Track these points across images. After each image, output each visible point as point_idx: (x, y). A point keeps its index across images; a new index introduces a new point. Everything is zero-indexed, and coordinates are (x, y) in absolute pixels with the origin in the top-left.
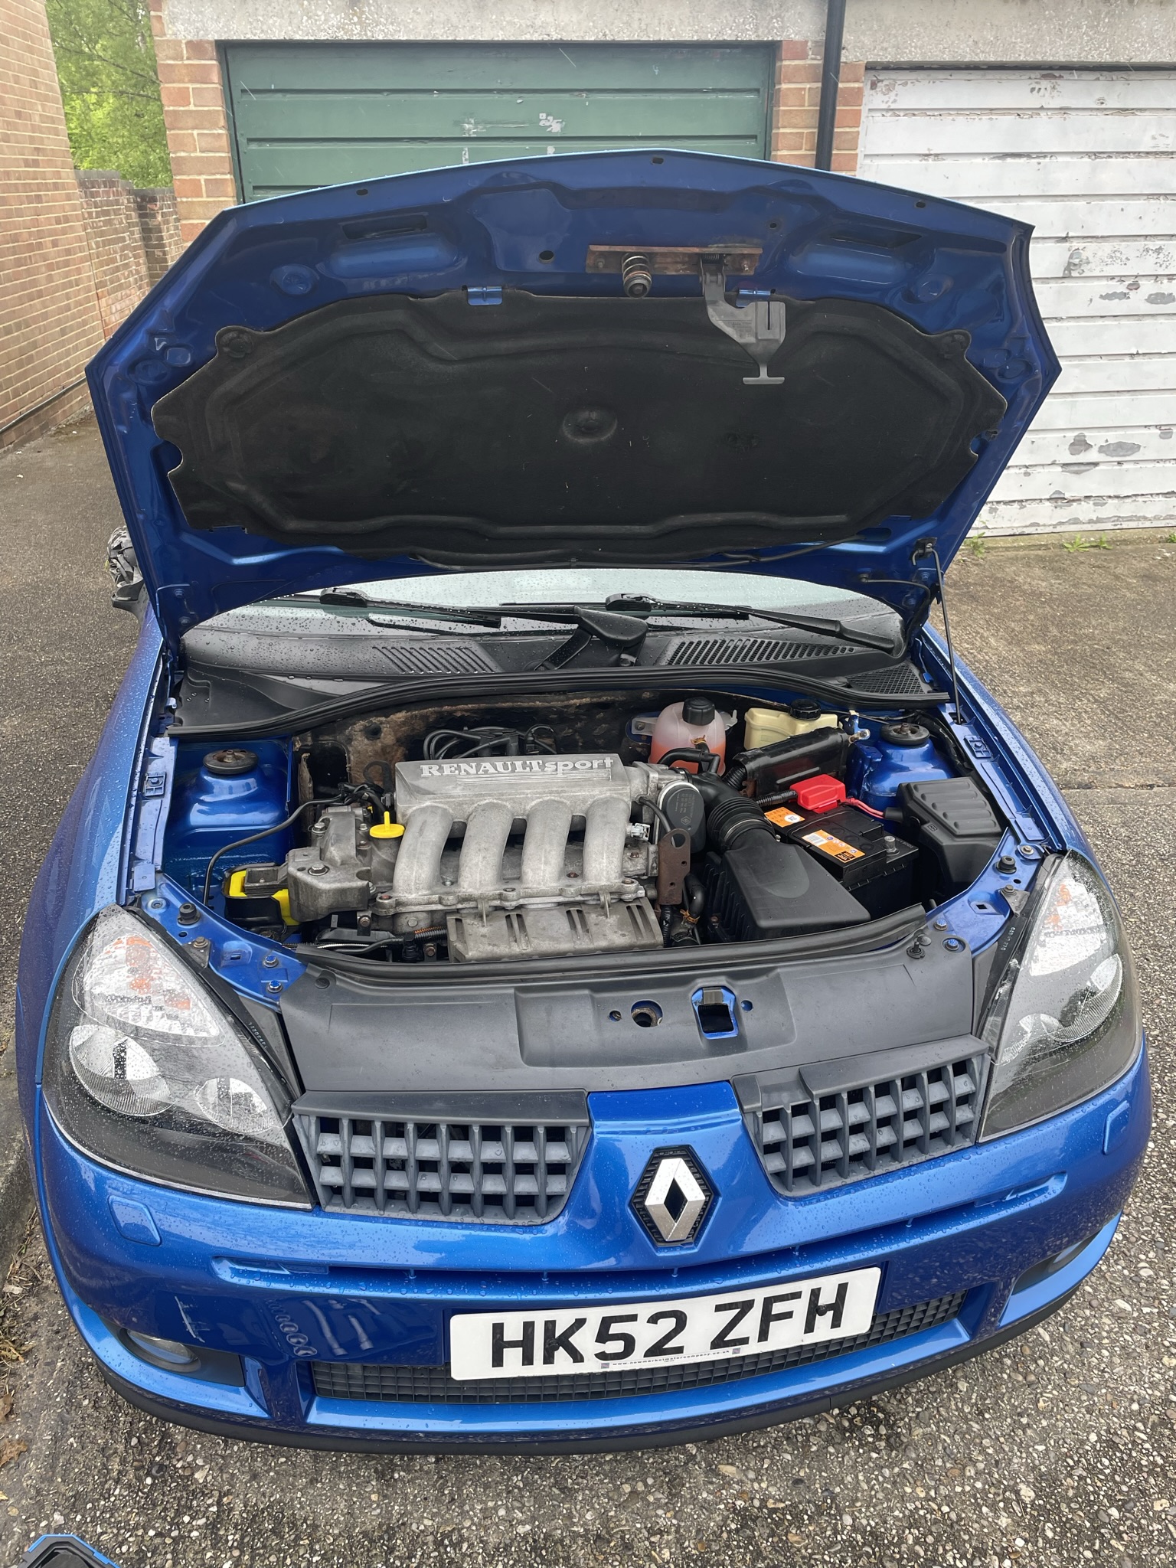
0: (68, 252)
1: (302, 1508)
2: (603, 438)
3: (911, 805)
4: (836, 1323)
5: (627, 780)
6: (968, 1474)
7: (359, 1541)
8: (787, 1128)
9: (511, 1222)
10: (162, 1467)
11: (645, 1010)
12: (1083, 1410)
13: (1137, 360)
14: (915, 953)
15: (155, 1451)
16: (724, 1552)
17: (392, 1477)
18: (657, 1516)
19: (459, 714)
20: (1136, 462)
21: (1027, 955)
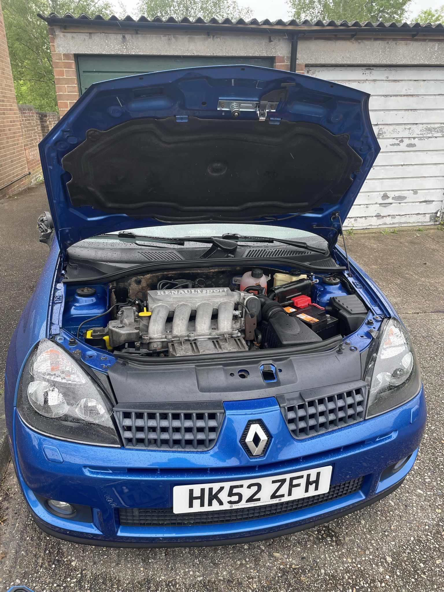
0: (14, 133)
1: (114, 574)
2: (222, 174)
3: (335, 304)
4: (316, 489)
5: (232, 296)
6: (367, 553)
7: (136, 585)
8: (296, 413)
9: (196, 450)
10: (58, 561)
11: (243, 373)
12: (408, 529)
13: (404, 167)
14: (339, 352)
15: (56, 555)
16: (277, 584)
17: (148, 562)
18: (251, 572)
19: (170, 275)
20: (405, 203)
21: (379, 352)
